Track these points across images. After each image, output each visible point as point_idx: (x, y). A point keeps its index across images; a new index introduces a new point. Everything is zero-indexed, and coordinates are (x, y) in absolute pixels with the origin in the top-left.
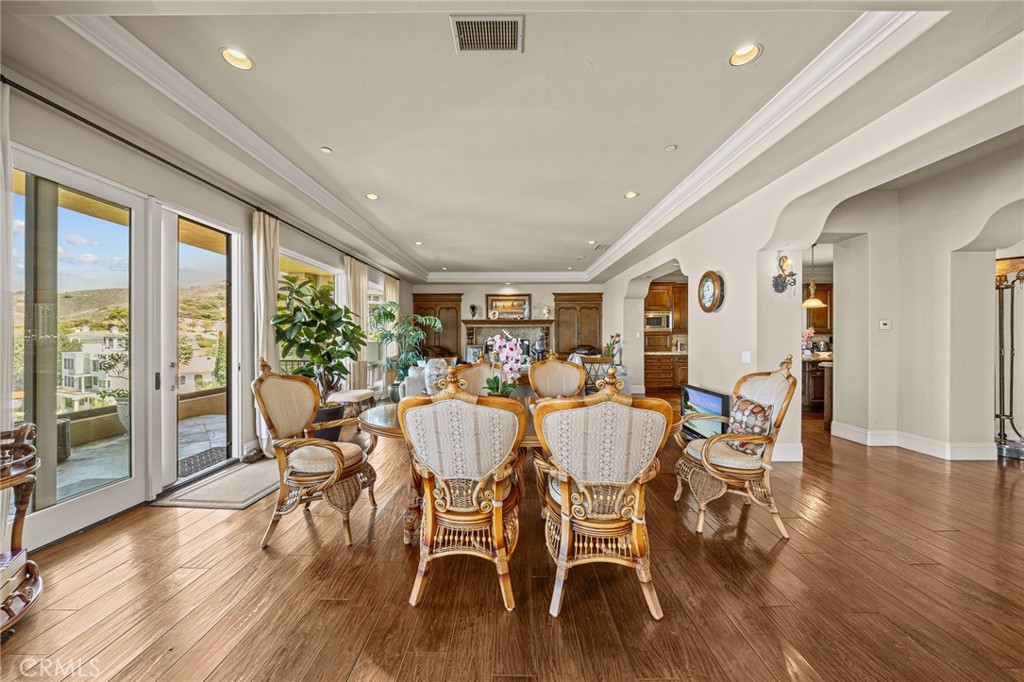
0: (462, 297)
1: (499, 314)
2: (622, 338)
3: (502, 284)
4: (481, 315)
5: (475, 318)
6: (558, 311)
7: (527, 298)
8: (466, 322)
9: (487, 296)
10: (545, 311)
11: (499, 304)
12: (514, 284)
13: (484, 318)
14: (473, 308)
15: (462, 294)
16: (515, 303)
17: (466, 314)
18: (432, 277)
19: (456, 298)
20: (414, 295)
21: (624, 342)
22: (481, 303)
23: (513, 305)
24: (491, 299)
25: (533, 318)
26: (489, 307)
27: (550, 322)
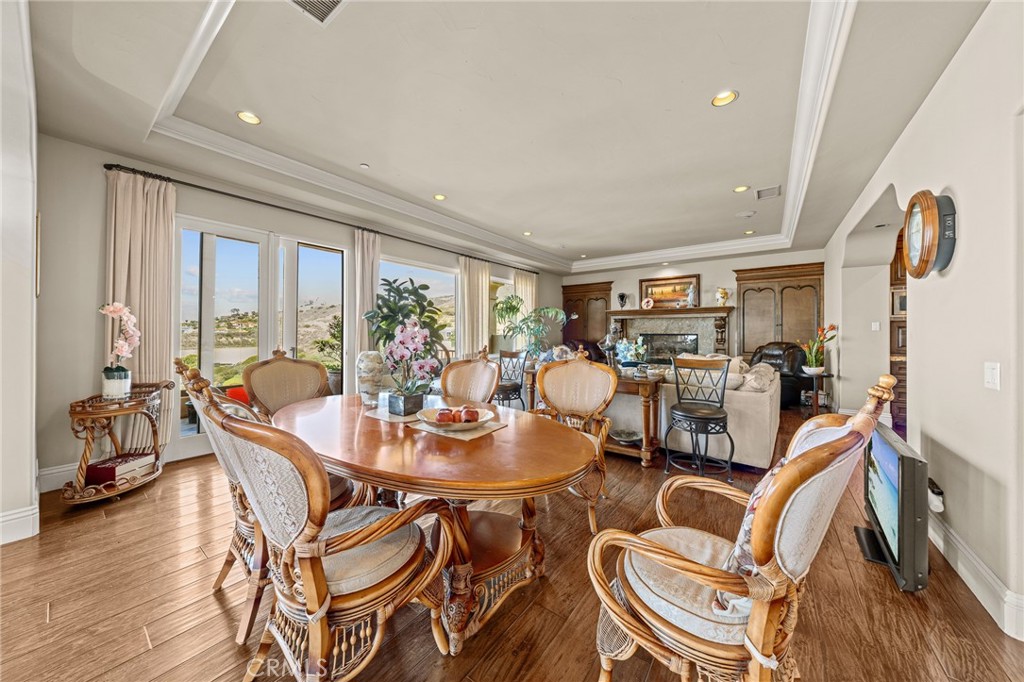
0: (612, 285)
1: (655, 302)
2: (840, 333)
3: (658, 265)
4: (633, 304)
5: (625, 308)
6: (742, 295)
7: (694, 280)
8: (616, 313)
9: (641, 281)
10: (719, 295)
11: (655, 290)
12: (673, 264)
13: (637, 308)
14: (622, 297)
15: (612, 282)
16: (678, 288)
17: (615, 305)
18: (577, 267)
19: (606, 287)
20: (563, 287)
21: (843, 339)
22: (632, 290)
23: (674, 291)
24: (645, 284)
25: (703, 305)
26: (644, 295)
27: (730, 310)
